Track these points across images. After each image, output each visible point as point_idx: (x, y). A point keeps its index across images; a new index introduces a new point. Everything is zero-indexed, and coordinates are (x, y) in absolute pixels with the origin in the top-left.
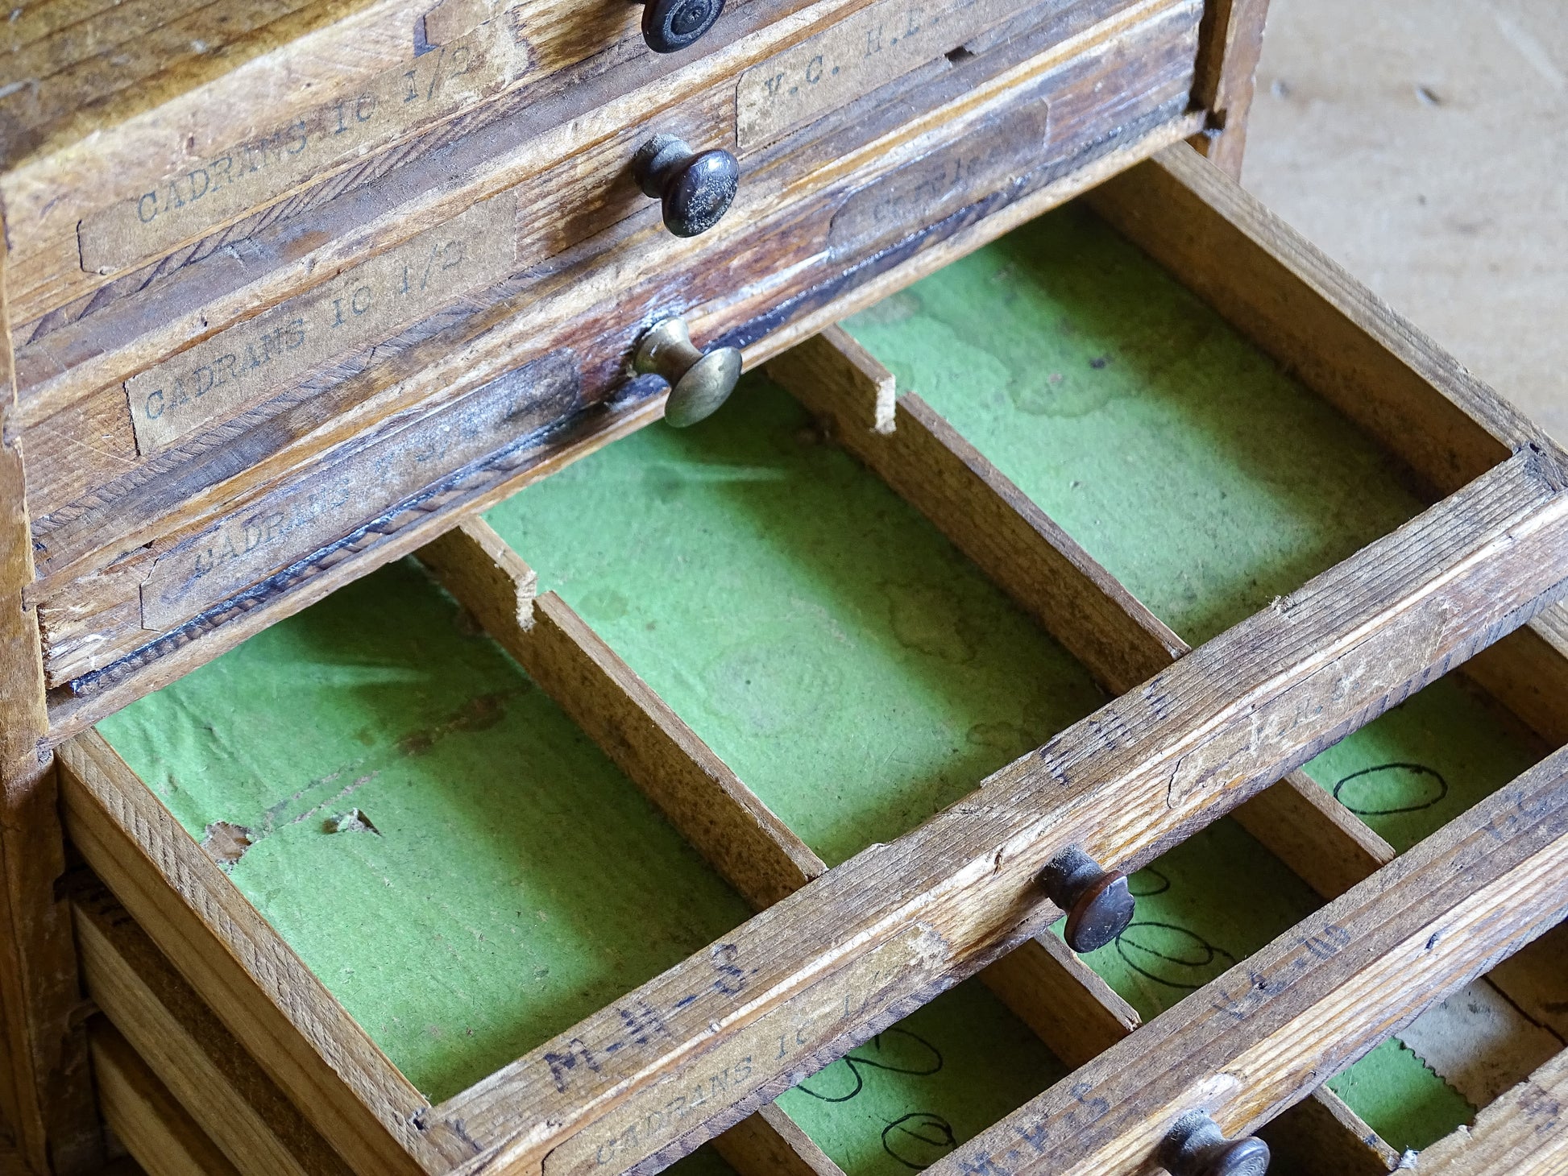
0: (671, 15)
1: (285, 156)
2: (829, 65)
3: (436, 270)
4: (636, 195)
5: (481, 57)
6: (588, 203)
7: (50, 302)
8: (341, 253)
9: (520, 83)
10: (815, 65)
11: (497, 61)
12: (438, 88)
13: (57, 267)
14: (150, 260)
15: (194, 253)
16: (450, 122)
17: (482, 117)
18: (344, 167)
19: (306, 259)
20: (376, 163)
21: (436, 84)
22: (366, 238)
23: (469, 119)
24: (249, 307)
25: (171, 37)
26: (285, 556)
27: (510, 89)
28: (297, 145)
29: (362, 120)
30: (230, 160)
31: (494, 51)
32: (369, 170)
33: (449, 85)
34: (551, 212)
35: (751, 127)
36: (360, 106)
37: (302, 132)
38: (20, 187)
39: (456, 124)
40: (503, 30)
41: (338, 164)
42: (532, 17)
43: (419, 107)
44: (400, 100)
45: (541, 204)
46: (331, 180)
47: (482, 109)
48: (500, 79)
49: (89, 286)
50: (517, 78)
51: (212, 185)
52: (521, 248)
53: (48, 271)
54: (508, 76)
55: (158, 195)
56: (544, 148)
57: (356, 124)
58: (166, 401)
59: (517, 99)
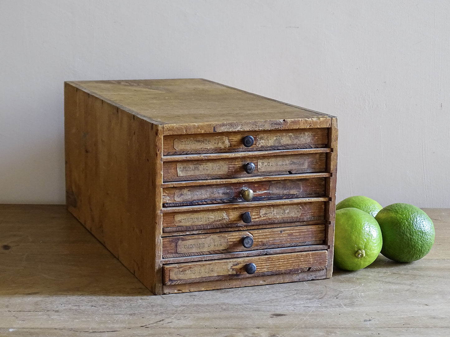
0: (246, 140)
1: (199, 144)
2: (271, 165)
3: (217, 169)
4: (244, 171)
5: (224, 142)
6: (237, 169)
7: (170, 151)
8: (204, 156)
9: (229, 148)
10: (269, 163)
13: (171, 146)
14: (182, 151)
15: (187, 152)
17: (224, 151)
18: (206, 149)
21: (218, 143)
22: (207, 156)
23: (222, 150)
24: (192, 158)
26: (193, 199)
28: (201, 143)
29: (209, 144)
30: (192, 141)
31: (226, 142)
32: (209, 151)
33: (220, 144)
34: (232, 168)
35: (260, 168)
36: (209, 141)
38: (166, 126)
39: (220, 150)
40: (227, 139)
42: (230, 139)
43: (216, 145)
44: (214, 143)
45: (231, 166)
46: (204, 150)
48: (226, 146)
49: (175, 151)
51: (190, 144)
52: (228, 171)
55: (183, 142)
56: (230, 155)
58: (182, 169)
59: (229, 150)
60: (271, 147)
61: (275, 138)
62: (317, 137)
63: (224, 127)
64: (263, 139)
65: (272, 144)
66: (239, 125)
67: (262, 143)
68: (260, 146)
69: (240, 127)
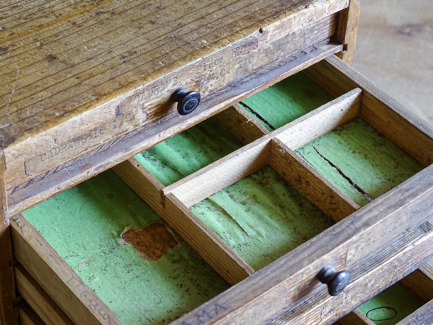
0: (185, 105)
1: (81, 143)
5: (134, 116)
7: (17, 183)
8: (96, 170)
9: (144, 124)
11: (138, 118)
12: (122, 125)
13: (19, 174)
14: (44, 172)
15: (56, 170)
16: (125, 134)
17: (134, 133)
18: (96, 146)
19: (86, 171)
20: (105, 145)
21: (121, 124)
22: (102, 166)
23: (130, 133)
24: (71, 184)
25: (50, 112)
27: (142, 125)
28: (84, 140)
29: (101, 134)
30: (66, 145)
31: (137, 115)
32: (103, 147)
33: (125, 124)
36: (101, 130)
37: (85, 137)
38: (9, 152)
39: (127, 135)
40: (139, 109)
41: (95, 146)
42: (147, 106)
43: (117, 130)
44: (112, 128)
46: (93, 150)
47: (134, 131)
48: (139, 122)
49: (28, 178)
50: (143, 122)
51: (61, 151)
53: (16, 174)
54: (141, 122)
55: (46, 154)
56: (150, 141)
57: (100, 135)
59: (143, 128)
60: (229, 85)
61: (237, 66)
62: (316, 30)
63: (137, 99)
64: (213, 78)
65: (231, 79)
66: (170, 80)
67: (211, 85)
68: (207, 93)
69: (171, 85)
